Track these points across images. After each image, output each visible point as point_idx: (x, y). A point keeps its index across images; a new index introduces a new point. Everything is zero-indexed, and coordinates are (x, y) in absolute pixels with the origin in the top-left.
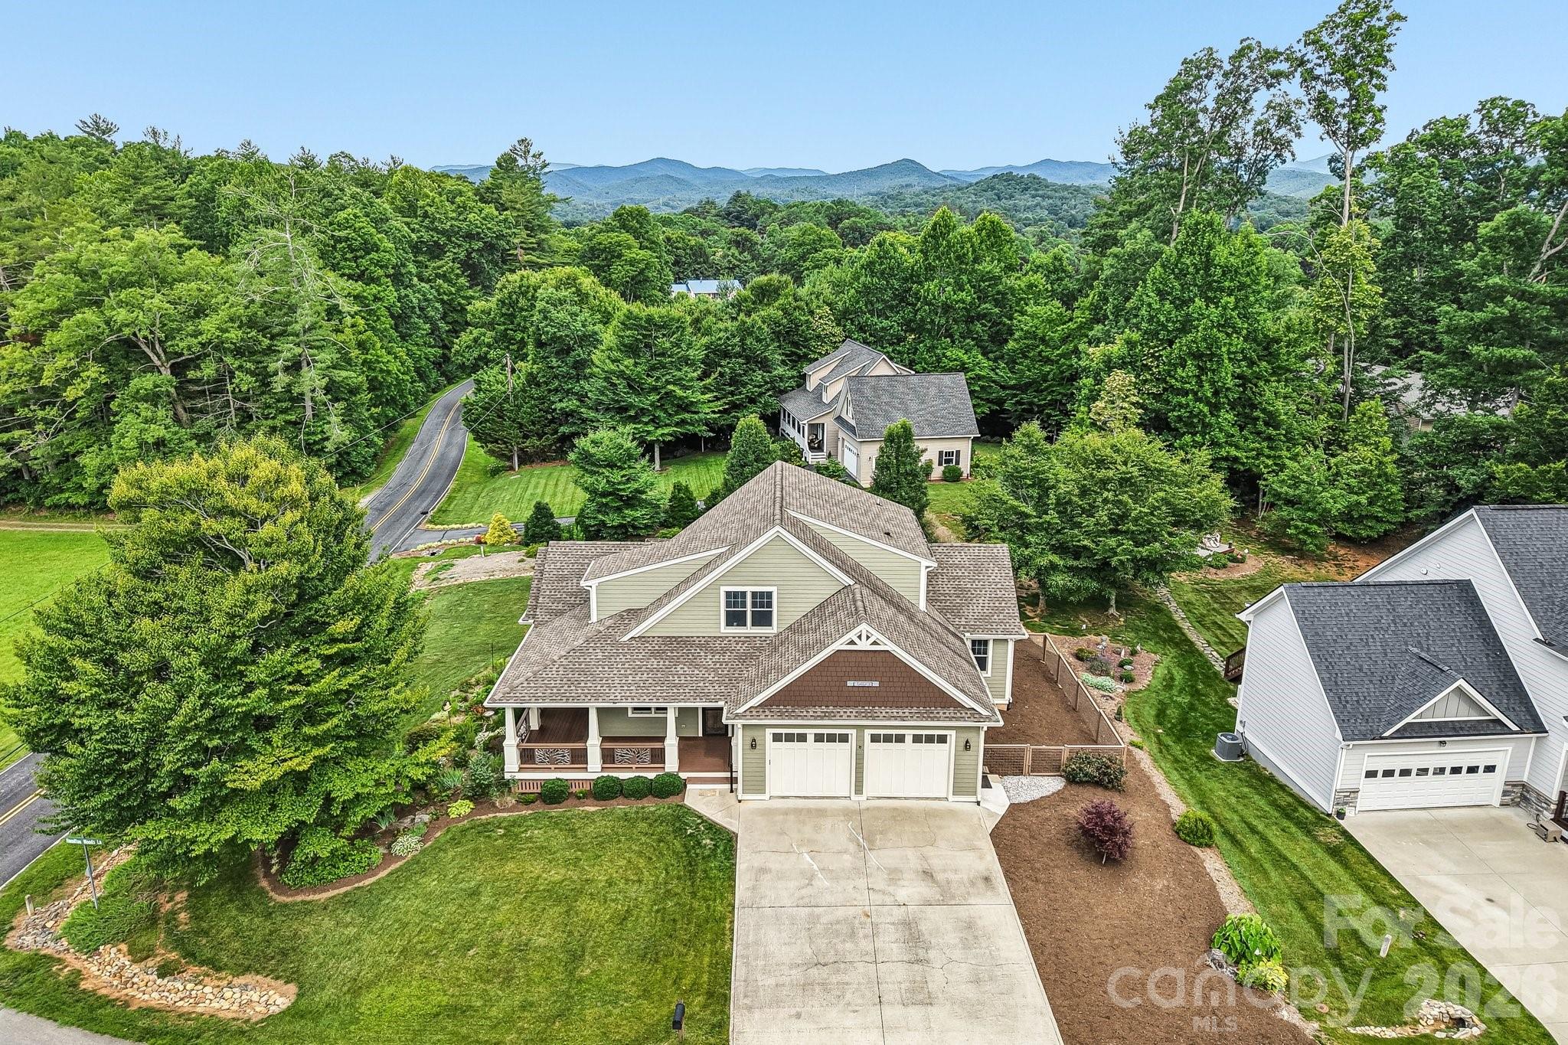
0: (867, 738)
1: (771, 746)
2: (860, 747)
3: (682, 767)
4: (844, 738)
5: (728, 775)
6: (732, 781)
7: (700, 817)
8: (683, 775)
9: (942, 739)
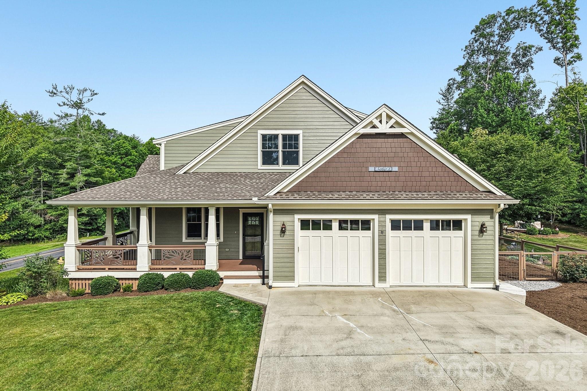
0: (389, 225)
1: (300, 234)
2: (382, 233)
3: (221, 267)
4: (366, 225)
5: (261, 273)
6: (264, 277)
7: (231, 298)
8: (222, 274)
9: (458, 225)
